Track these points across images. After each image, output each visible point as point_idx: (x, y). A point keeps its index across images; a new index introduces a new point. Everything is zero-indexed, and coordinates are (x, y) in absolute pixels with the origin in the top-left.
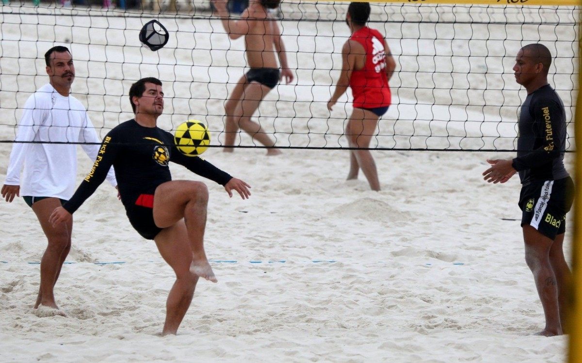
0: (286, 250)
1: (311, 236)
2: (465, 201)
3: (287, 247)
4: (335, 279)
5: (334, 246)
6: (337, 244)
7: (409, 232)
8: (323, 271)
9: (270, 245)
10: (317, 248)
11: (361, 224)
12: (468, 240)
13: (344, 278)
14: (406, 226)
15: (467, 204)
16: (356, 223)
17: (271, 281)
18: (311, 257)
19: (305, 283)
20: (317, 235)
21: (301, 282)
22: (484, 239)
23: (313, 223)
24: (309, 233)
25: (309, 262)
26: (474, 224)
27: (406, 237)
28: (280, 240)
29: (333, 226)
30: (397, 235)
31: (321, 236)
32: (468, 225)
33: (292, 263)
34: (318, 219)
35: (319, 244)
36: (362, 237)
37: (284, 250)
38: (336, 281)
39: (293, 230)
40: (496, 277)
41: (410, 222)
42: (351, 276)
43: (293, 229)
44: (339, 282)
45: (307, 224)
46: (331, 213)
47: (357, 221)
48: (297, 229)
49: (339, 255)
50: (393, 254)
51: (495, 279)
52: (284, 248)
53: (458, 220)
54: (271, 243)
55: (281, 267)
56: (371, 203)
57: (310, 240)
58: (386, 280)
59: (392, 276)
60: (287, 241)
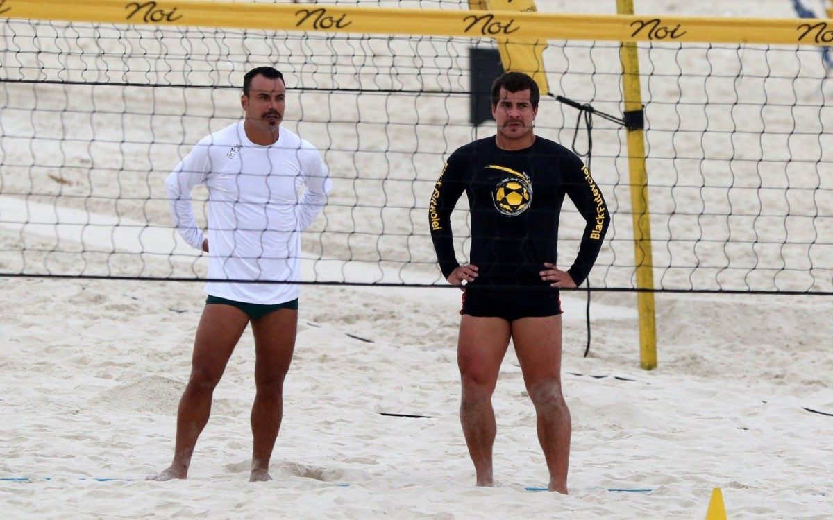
0: (43, 461)
1: (76, 438)
2: (308, 385)
3: (42, 456)
4: (145, 509)
5: (122, 455)
6: (126, 452)
7: (237, 433)
8: (120, 496)
9: (11, 452)
10: (93, 458)
11: (151, 420)
12: (341, 446)
13: (159, 507)
14: (228, 424)
15: (314, 388)
16: (142, 419)
17: (36, 511)
18: (91, 473)
19: (94, 515)
20: (87, 437)
21: (87, 514)
22: (368, 445)
23: (70, 416)
24: (74, 434)
25: (90, 481)
26: (338, 421)
27: (236, 442)
28: (27, 445)
29: (105, 423)
30: (221, 439)
31: (92, 438)
32: (329, 423)
33: (63, 480)
34: (77, 412)
35: (95, 451)
36: (165, 441)
37: (39, 461)
38: (147, 513)
39: (41, 428)
40: (415, 507)
41: (230, 417)
42: (171, 504)
43: (40, 426)
44: (153, 515)
45: (62, 419)
46: (94, 402)
47: (143, 415)
48: (46, 426)
49: (135, 469)
50: (230, 469)
51: (416, 510)
52: (39, 458)
53: (310, 415)
54: (11, 449)
55: (46, 489)
56: (162, 385)
57: (77, 446)
58: (232, 511)
59: (240, 506)
60: (38, 446)
